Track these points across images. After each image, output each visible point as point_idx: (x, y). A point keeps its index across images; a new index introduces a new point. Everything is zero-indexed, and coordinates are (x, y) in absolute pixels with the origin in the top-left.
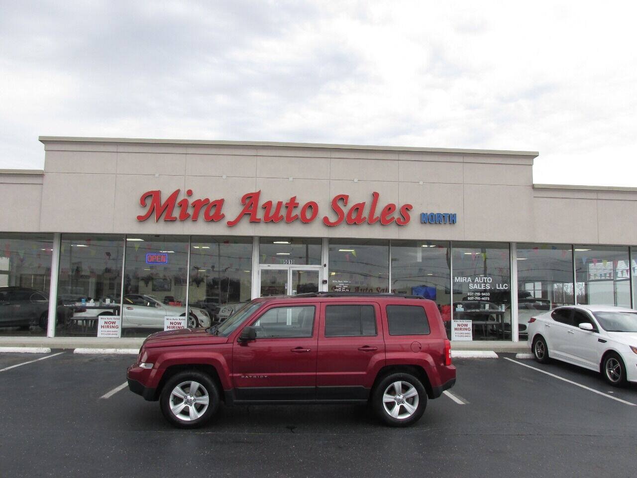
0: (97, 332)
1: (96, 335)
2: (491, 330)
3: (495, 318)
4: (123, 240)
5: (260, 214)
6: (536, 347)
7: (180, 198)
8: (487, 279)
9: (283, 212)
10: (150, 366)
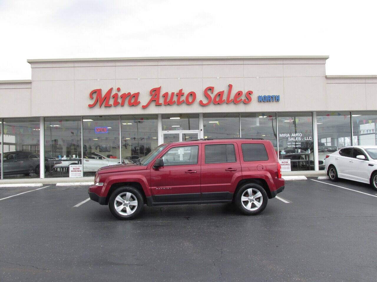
0: (69, 175)
1: (68, 176)
2: (302, 165)
3: (304, 158)
4: (81, 121)
5: (161, 100)
6: (330, 173)
7: (113, 93)
8: (299, 135)
9: (175, 99)
10: (102, 184)
